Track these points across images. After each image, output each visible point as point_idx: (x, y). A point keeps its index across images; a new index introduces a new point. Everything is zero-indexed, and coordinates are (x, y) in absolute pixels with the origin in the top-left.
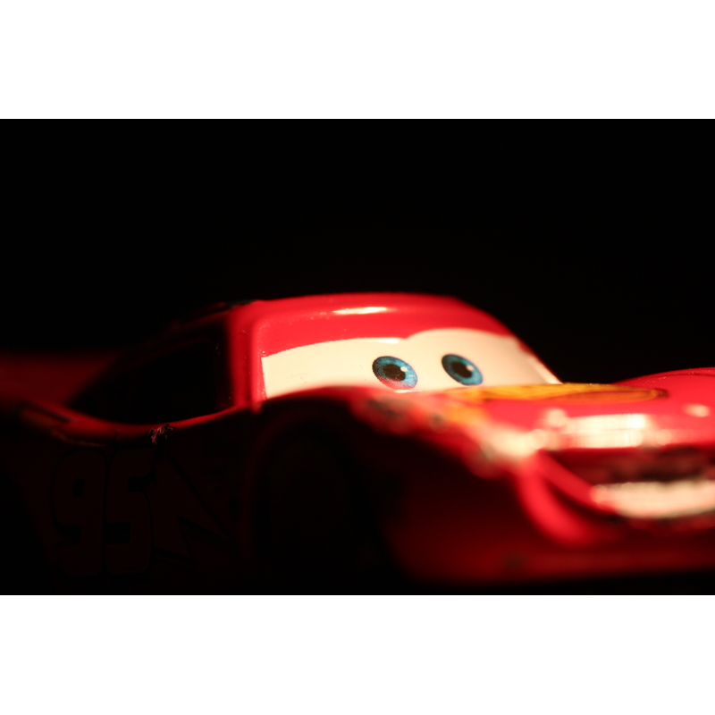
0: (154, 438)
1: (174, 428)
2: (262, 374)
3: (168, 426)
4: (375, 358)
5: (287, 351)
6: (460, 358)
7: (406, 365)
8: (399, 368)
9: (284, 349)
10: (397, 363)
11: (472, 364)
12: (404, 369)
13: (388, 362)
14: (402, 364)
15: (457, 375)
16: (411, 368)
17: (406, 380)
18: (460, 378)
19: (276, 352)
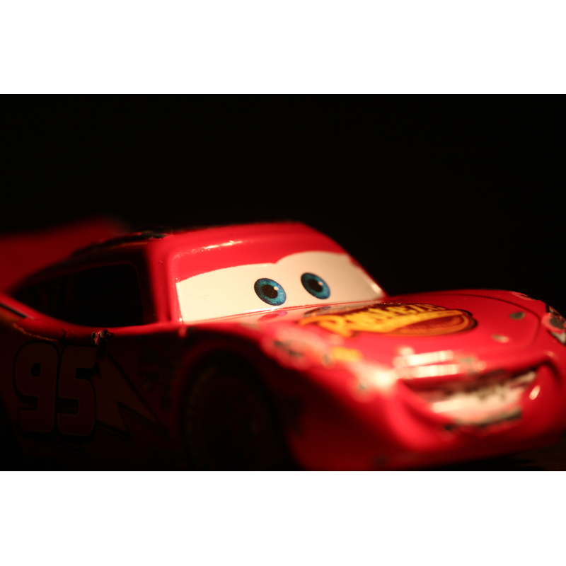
0: (96, 340)
1: (112, 334)
2: (177, 296)
3: (106, 331)
4: (256, 281)
5: (194, 277)
6: (313, 275)
7: (278, 284)
8: (273, 288)
9: (191, 276)
10: (272, 284)
11: (322, 280)
12: (276, 288)
13: (265, 283)
14: (275, 284)
15: (312, 291)
16: (281, 287)
17: (278, 297)
18: (315, 292)
19: (186, 278)
